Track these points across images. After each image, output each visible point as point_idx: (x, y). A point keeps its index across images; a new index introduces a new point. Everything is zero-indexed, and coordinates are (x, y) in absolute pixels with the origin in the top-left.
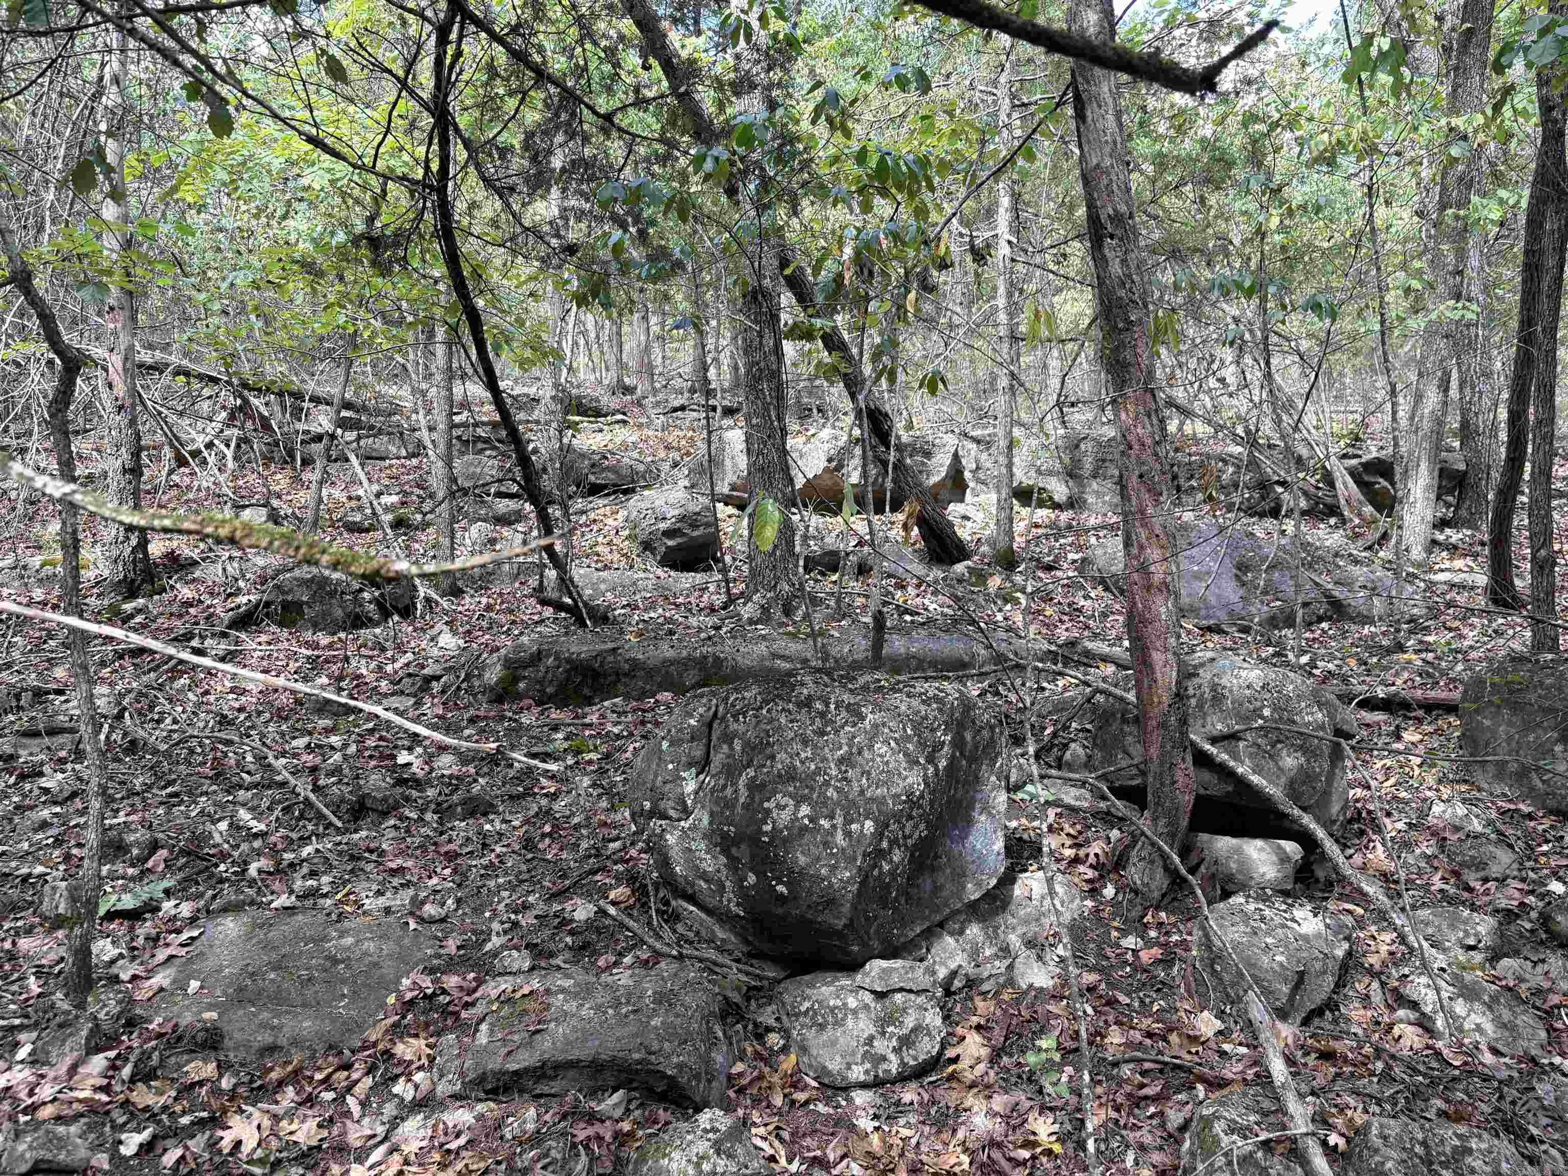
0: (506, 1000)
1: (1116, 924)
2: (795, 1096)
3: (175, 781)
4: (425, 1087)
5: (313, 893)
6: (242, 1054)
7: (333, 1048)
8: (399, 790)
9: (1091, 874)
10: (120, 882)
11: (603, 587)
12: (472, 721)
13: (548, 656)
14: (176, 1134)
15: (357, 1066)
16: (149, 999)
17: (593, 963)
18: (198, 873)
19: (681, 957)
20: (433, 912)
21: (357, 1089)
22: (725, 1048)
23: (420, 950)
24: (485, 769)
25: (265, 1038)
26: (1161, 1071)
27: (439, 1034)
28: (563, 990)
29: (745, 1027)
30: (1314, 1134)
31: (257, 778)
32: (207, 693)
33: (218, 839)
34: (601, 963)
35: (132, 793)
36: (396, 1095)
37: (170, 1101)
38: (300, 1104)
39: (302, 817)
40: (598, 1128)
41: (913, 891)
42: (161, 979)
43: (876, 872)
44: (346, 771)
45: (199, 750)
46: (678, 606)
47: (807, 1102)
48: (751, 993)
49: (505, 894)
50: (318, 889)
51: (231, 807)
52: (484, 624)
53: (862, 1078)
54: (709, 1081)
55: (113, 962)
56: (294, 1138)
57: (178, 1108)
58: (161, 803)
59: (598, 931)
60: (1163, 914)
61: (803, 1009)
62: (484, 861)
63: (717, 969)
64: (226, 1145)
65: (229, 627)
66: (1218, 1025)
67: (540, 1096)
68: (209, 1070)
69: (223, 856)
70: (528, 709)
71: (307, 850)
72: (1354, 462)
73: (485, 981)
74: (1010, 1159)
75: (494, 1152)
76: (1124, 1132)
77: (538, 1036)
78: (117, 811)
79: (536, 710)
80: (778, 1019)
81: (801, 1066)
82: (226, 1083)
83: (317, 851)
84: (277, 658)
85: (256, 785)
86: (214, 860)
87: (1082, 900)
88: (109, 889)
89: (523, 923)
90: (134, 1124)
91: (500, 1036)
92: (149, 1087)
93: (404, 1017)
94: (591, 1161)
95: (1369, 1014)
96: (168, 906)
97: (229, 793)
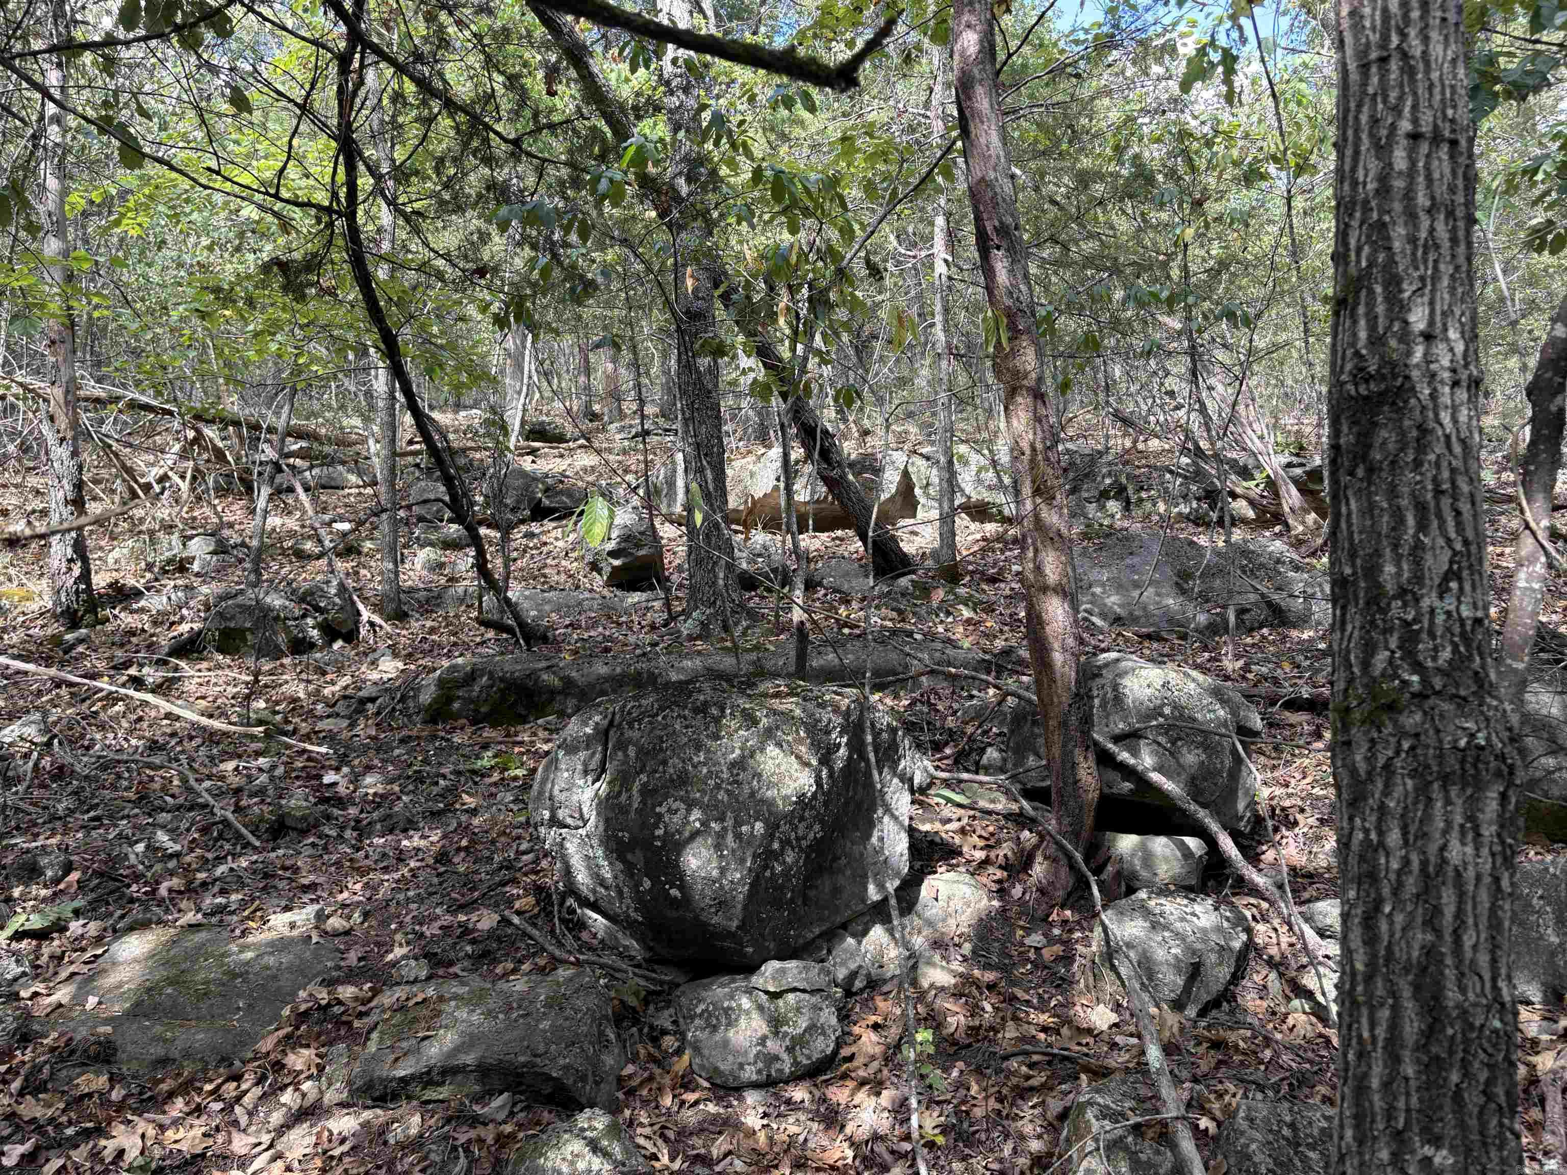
0: (401, 1008)
1: (1022, 923)
2: (684, 1097)
3: (97, 805)
4: (312, 1097)
5: (221, 910)
6: (134, 1066)
7: (225, 1060)
8: (321, 808)
9: (1000, 874)
10: (31, 903)
11: (547, 608)
12: (403, 741)
13: (482, 676)
14: (60, 1145)
15: (246, 1076)
16: (47, 1015)
17: (491, 971)
18: (112, 892)
19: (578, 963)
20: (337, 925)
21: (246, 1100)
22: (616, 1051)
23: (320, 962)
24: (411, 787)
25: (158, 1051)
26: (1049, 1063)
27: (331, 1043)
28: (455, 997)
29: (640, 1031)
30: (1184, 1118)
31: (181, 800)
32: (140, 719)
33: (133, 859)
34: (499, 970)
35: (54, 818)
36: (284, 1105)
37: (58, 1113)
38: (188, 1114)
39: (221, 836)
40: (481, 1131)
41: (812, 893)
42: (63, 995)
43: (768, 874)
44: (271, 792)
45: (126, 775)
46: (619, 624)
47: (696, 1103)
48: (649, 998)
49: (413, 906)
50: (226, 906)
51: (150, 829)
52: (426, 646)
53: (754, 1077)
54: (597, 1083)
55: (15, 979)
56: (177, 1146)
57: (64, 1119)
58: (82, 827)
59: (499, 940)
60: (1068, 913)
61: (698, 1011)
62: (396, 876)
63: (617, 975)
64: (108, 1155)
65: (170, 654)
66: (1114, 1018)
67: (428, 1102)
68: (102, 1081)
69: (137, 877)
70: (462, 729)
71: (221, 870)
72: (1298, 471)
73: (381, 991)
74: (893, 1152)
75: (375, 1156)
76: (1005, 1123)
77: (426, 1042)
78: (38, 835)
79: (469, 730)
80: (675, 1022)
81: (695, 1067)
82: (116, 1095)
83: (232, 870)
84: (216, 684)
85: (179, 808)
86: (127, 881)
87: (990, 900)
88: (19, 910)
89: (428, 933)
90: (18, 1136)
91: (389, 1043)
92: (38, 1100)
93: (297, 1028)
94: (470, 1162)
95: (1265, 1004)
96: (75, 927)
97: (150, 815)
